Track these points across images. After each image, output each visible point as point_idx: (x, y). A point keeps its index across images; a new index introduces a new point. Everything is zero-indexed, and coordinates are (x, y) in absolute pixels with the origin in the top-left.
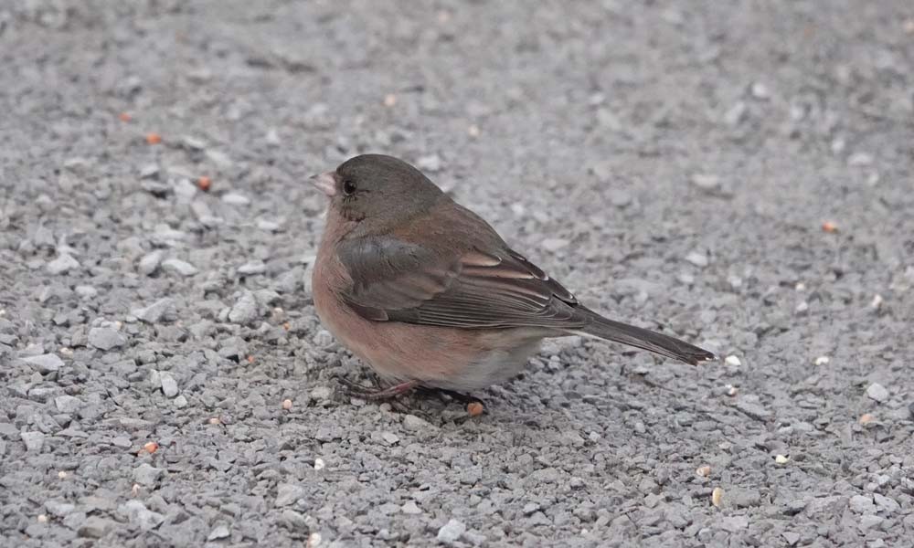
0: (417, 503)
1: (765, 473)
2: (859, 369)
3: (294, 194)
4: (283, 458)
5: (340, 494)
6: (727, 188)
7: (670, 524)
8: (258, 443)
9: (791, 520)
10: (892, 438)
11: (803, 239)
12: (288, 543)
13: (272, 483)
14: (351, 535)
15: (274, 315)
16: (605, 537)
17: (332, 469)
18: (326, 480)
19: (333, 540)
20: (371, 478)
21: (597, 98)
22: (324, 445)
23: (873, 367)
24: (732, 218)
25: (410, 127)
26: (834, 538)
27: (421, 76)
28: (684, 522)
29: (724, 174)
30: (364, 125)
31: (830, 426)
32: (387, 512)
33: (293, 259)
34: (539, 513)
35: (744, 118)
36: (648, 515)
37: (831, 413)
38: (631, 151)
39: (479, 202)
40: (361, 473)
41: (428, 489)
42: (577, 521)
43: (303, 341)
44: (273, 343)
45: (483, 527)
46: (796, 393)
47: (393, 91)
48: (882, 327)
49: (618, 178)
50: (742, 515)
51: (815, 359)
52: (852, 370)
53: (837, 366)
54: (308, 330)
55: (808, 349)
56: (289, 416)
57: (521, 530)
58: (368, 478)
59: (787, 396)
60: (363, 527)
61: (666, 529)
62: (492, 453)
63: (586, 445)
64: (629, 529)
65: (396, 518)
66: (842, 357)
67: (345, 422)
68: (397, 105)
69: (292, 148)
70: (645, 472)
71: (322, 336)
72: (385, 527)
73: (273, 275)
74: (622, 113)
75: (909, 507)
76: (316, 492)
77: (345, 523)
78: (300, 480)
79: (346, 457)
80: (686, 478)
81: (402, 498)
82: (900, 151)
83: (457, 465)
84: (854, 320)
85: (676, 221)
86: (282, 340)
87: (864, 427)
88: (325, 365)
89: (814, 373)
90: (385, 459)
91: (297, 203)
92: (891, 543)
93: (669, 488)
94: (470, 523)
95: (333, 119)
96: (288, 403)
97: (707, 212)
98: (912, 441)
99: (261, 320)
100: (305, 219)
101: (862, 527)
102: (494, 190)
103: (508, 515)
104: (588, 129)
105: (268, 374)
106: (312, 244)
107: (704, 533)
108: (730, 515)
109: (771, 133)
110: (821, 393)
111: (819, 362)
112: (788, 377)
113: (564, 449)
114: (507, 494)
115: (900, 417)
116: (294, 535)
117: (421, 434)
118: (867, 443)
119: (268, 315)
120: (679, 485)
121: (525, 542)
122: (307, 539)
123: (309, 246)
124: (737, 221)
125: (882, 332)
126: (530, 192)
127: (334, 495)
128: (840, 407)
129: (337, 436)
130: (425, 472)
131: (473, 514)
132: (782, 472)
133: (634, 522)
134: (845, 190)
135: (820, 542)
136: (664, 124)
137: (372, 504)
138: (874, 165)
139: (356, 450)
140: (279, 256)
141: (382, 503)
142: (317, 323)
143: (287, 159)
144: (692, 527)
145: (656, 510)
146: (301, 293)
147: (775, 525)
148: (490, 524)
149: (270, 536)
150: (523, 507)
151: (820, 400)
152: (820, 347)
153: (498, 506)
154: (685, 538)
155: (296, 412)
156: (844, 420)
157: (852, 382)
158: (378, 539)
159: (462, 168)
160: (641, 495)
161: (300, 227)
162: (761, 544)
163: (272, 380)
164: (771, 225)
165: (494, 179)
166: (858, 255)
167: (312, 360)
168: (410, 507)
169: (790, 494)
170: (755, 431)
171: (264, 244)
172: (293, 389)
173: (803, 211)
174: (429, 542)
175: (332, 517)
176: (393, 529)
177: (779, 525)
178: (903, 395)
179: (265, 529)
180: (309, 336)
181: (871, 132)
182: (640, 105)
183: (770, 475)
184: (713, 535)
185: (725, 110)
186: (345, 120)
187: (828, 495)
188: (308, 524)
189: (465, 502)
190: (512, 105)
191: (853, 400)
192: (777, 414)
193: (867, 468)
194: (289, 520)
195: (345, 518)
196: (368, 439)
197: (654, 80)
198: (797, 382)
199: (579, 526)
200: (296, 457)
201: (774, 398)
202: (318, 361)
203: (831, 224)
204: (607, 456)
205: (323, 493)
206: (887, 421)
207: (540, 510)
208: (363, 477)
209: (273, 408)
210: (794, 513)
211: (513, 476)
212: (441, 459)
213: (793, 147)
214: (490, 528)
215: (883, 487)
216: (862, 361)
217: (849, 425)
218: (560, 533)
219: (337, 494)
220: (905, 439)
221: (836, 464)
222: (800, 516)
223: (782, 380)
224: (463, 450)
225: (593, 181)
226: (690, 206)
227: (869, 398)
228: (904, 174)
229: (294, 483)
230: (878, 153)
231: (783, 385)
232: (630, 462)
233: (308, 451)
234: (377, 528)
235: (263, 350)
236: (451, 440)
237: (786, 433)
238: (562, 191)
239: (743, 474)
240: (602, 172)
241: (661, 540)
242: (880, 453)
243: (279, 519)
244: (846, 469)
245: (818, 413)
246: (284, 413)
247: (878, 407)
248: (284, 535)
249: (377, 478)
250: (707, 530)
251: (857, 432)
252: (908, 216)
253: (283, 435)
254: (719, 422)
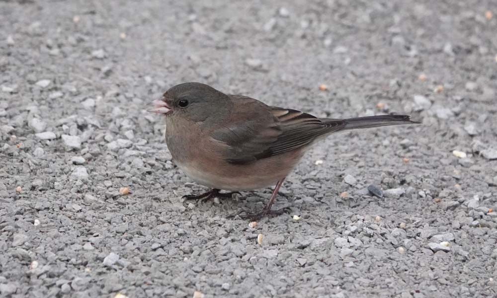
0: (92, 244)
1: (287, 225)
2: (340, 167)
3: (22, 72)
4: (16, 219)
5: (49, 239)
6: (265, 67)
7: (233, 254)
8: (2, 211)
9: (302, 251)
10: (358, 205)
11: (308, 95)
12: (19, 266)
13: (10, 233)
14: (54, 262)
15: (11, 139)
16: (197, 262)
17: (44, 225)
18: (40, 231)
19: (44, 265)
20: (66, 230)
21: (192, 17)
22: (40, 212)
23: (347, 165)
24: (269, 83)
25: (88, 34)
26: (326, 261)
27: (93, 5)
28: (242, 253)
29: (264, 59)
30: (61, 33)
31: (324, 199)
32: (75, 249)
33: (22, 108)
34: (161, 249)
35: (275, 27)
36: (221, 250)
37: (325, 192)
38: (211, 46)
39: (126, 75)
40: (60, 227)
41: (98, 236)
42: (182, 253)
43: (27, 154)
44: (11, 155)
45: (129, 257)
46: (304, 181)
47: (78, 14)
48: (352, 143)
49: (204, 61)
50: (274, 249)
51: (315, 162)
52: (336, 167)
53: (328, 165)
54: (30, 148)
55: (311, 156)
56: (20, 195)
57: (151, 258)
58: (64, 230)
59: (299, 182)
60: (61, 257)
61: (232, 257)
62: (134, 215)
63: (186, 210)
64: (211, 257)
65: (80, 252)
66: (330, 160)
67: (51, 198)
68: (79, 21)
69: (21, 46)
70: (220, 225)
71: (38, 151)
72: (74, 257)
73: (11, 117)
74: (207, 25)
75: (368, 244)
76: (35, 238)
77: (51, 255)
78: (26, 231)
79: (52, 218)
80: (243, 229)
81: (84, 241)
82: (362, 45)
83: (114, 222)
84: (337, 140)
85: (237, 85)
86: (16, 153)
87: (342, 199)
88: (40, 167)
89: (314, 170)
90: (74, 219)
91: (24, 76)
92: (358, 264)
93: (233, 234)
94: (122, 255)
95: (44, 30)
96: (19, 188)
97: (254, 80)
98: (369, 206)
99: (4, 142)
100: (29, 86)
101: (342, 255)
102: (134, 68)
103: (143, 249)
104: (187, 34)
105: (8, 172)
106: (32, 100)
107: (252, 260)
108: (268, 249)
109: (290, 36)
110: (318, 180)
111: (317, 163)
112: (300, 171)
113: (174, 213)
114: (142, 238)
115: (363, 194)
116: (23, 262)
117: (94, 205)
118: (344, 208)
119: (8, 139)
120: (239, 233)
121: (152, 265)
122: (30, 264)
123: (30, 100)
124: (271, 85)
125: (353, 146)
126: (155, 70)
127: (45, 240)
128: (329, 188)
129: (46, 207)
130: (96, 226)
131: (123, 250)
132: (297, 225)
133: (214, 254)
134: (332, 67)
135: (318, 263)
136: (230, 31)
137: (67, 245)
138: (348, 53)
139: (57, 214)
140: (14, 106)
141: (72, 244)
142: (35, 144)
143: (18, 52)
144: (246, 256)
145: (226, 246)
146: (27, 127)
147: (293, 254)
148: (133, 255)
149: (9, 263)
150: (151, 246)
151: (319, 185)
152: (318, 155)
153: (137, 244)
154: (243, 262)
155: (24, 194)
156: (331, 196)
157: (336, 174)
158: (70, 264)
159: (117, 56)
160: (217, 239)
161: (26, 90)
162: (285, 265)
163: (10, 176)
164: (290, 87)
165: (135, 62)
166: (339, 103)
167: (33, 165)
168: (88, 246)
169: (301, 237)
170: (281, 202)
171: (5, 100)
172: (22, 181)
173: (308, 79)
174: (99, 266)
175: (44, 252)
176: (78, 259)
177: (295, 254)
178: (364, 181)
179: (6, 260)
180: (31, 151)
181: (346, 35)
182: (216, 21)
183: (289, 226)
184: (258, 260)
185: (264, 23)
186: (51, 30)
187: (322, 238)
188: (30, 256)
189: (119, 243)
190: (144, 21)
191: (336, 184)
192: (294, 192)
193: (344, 222)
194: (20, 254)
195: (51, 252)
196: (64, 209)
197: (224, 7)
198: (305, 175)
199: (183, 256)
200: (24, 219)
201: (292, 183)
202: (36, 165)
203: (324, 86)
204: (198, 217)
205: (39, 239)
206: (355, 196)
207: (160, 247)
208: (61, 229)
209: (10, 191)
210: (303, 247)
211: (146, 228)
212: (105, 219)
213: (303, 43)
214: (133, 257)
215: (354, 233)
216: (341, 162)
217: (334, 198)
218: (172, 260)
219: (47, 239)
220: (366, 206)
221: (327, 220)
222: (307, 250)
223: (297, 173)
224: (118, 214)
225: (190, 64)
226: (244, 77)
227: (345, 183)
228: (365, 58)
229: (23, 233)
230: (351, 47)
231: (297, 176)
232: (211, 220)
233: (31, 215)
234: (69, 258)
235: (5, 159)
236: (111, 208)
237: (299, 203)
238: (173, 69)
239: (274, 226)
240: (195, 58)
241: (229, 263)
242: (352, 213)
243: (14, 253)
244: (333, 223)
245: (316, 191)
246: (17, 194)
247: (350, 188)
248: (17, 262)
249: (69, 230)
250: (255, 257)
251: (339, 202)
252: (367, 82)
253: (16, 206)
254: (261, 197)
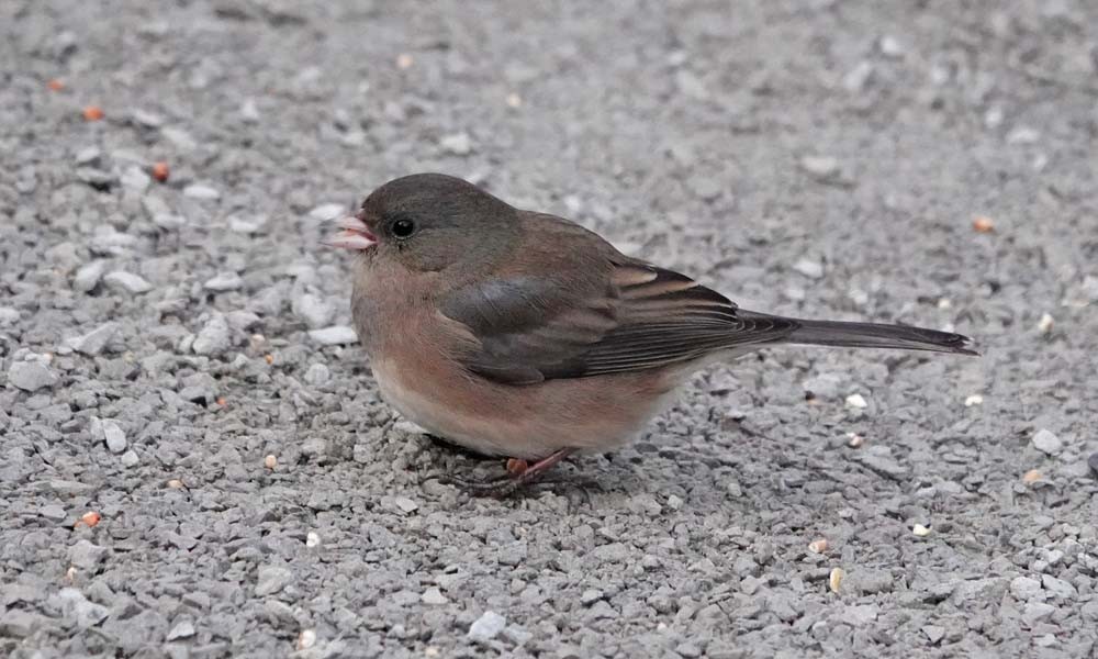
0: (442, 590)
1: (898, 548)
2: (1022, 411)
3: (277, 185)
4: (265, 532)
5: (340, 578)
6: (847, 175)
7: (774, 617)
8: (233, 513)
9: (934, 610)
10: (1066, 502)
11: (948, 241)
12: (272, 643)
13: (251, 565)
14: (354, 633)
15: (252, 343)
16: (689, 633)
17: (328, 546)
18: (321, 561)
19: (331, 639)
20: (382, 558)
21: (677, 58)
22: (320, 514)
23: (1041, 407)
24: (854, 214)
25: (431, 96)
26: (989, 632)
27: (443, 29)
28: (794, 613)
29: (845, 155)
30: (370, 94)
31: (985, 486)
32: (403, 602)
33: (277, 271)
34: (603, 603)
35: (870, 82)
36: (746, 605)
37: (985, 470)
38: (721, 127)
39: (522, 195)
40: (368, 551)
41: (456, 571)
42: (652, 612)
43: (290, 378)
44: (252, 381)
45: (529, 620)
46: (940, 443)
47: (408, 48)
48: (1052, 356)
49: (704, 162)
50: (868, 604)
51: (964, 398)
52: (1012, 412)
53: (994, 407)
54: (297, 363)
55: (955, 385)
56: (274, 476)
57: (578, 624)
58: (376, 558)
59: (927, 447)
60: (370, 622)
61: (769, 622)
62: (539, 524)
63: (662, 512)
64: (721, 623)
65: (414, 610)
66: (1000, 396)
67: (346, 484)
68: (413, 67)
69: (274, 125)
70: (741, 548)
71: (315, 370)
72: (400, 622)
73: (251, 292)
74: (712, 77)
75: (1089, 593)
76: (309, 576)
77: (347, 617)
78: (288, 561)
79: (349, 530)
80: (795, 556)
81: (422, 583)
82: (1074, 125)
83: (493, 540)
84: (1015, 348)
85: (781, 218)
86: (263, 377)
87: (1028, 487)
88: (320, 409)
89: (963, 417)
90: (399, 533)
91: (282, 196)
92: (1065, 640)
93: (772, 568)
94: (511, 616)
95: (329, 87)
96: (271, 460)
97: (822, 206)
98: (1091, 505)
99: (234, 350)
100: (293, 218)
101: (1028, 619)
102: (541, 178)
103: (561, 605)
104: (665, 98)
105: (245, 421)
106: (302, 251)
107: (819, 628)
108: (854, 604)
109: (905, 102)
110: (972, 443)
111: (969, 402)
112: (929, 422)
113: (635, 519)
114: (560, 578)
115: (1077, 474)
116: (280, 632)
117: (447, 499)
118: (1032, 508)
119: (245, 344)
120: (785, 564)
121: (584, 640)
122: (297, 638)
123: (298, 253)
124: (861, 218)
125: (1053, 362)
126: (589, 181)
127: (332, 580)
128: (997, 461)
129: (335, 502)
130: (452, 550)
131: (515, 604)
132: (921, 547)
133: (727, 614)
134: (1003, 177)
135: (971, 638)
136: (765, 91)
137: (383, 592)
138: (1041, 143)
139: (361, 521)
140: (259, 266)
141: (396, 590)
142: (309, 355)
143: (269, 139)
144: (803, 619)
145: (756, 597)
146: (288, 314)
147: (912, 617)
148: (538, 618)
149: (249, 634)
150: (581, 595)
151: (972, 452)
152: (971, 382)
153: (548, 592)
154: (795, 634)
155: (282, 472)
156: (1002, 479)
157: (1013, 428)
158: (391, 638)
159: (500, 150)
160: (735, 579)
161: (286, 229)
162: (895, 642)
163: (250, 430)
164: (906, 223)
165: (542, 164)
166: (1020, 261)
167: (303, 403)
168: (433, 595)
169: (932, 577)
170: (886, 493)
171: (239, 251)
172: (278, 441)
173: (948, 205)
174: (458, 642)
175: (329, 609)
176: (410, 625)
177: (918, 616)
178: (1080, 444)
179: (241, 626)
180: (299, 371)
181: (1037, 100)
182: (733, 66)
183: (905, 551)
184: (831, 630)
185: (844, 74)
186: (345, 88)
187: (982, 577)
188: (298, 619)
189: (505, 589)
190: (564, 67)
191: (1014, 451)
192: (915, 471)
193: (1033, 541)
194: (275, 614)
195: (348, 611)
196: (377, 507)
197: (751, 34)
198: (941, 429)
199: (655, 618)
200: (282, 530)
201: (910, 450)
202: (311, 403)
203: (985, 222)
204: (691, 527)
205: (318, 578)
206: (1059, 480)
207: (602, 599)
208: (371, 556)
209: (251, 466)
210: (937, 600)
211: (568, 554)
212: (474, 532)
213: (935, 121)
214: (538, 622)
215: (1055, 566)
216: (1026, 400)
217: (1010, 484)
218: (630, 629)
219: (336, 579)
220: (1084, 503)
221: (992, 536)
222: (944, 605)
223: (921, 425)
224: (500, 520)
225: (671, 166)
226: (798, 199)
227: (1036, 449)
228: (1081, 154)
229: (280, 564)
230: (1047, 128)
231: (923, 433)
232: (721, 534)
233: (298, 522)
234: (389, 623)
235: (238, 391)
236: (486, 506)
237: (927, 495)
238: (631, 180)
239: (870, 549)
240: (684, 153)
241: (763, 638)
242: (1050, 521)
243: (259, 612)
244: (1006, 543)
245: (968, 469)
246: (265, 473)
247: (1047, 461)
248: (267, 633)
249: (388, 557)
250: (823, 623)
251: (1021, 495)
252: (1087, 211)
253: (264, 502)
254: (838, 482)
